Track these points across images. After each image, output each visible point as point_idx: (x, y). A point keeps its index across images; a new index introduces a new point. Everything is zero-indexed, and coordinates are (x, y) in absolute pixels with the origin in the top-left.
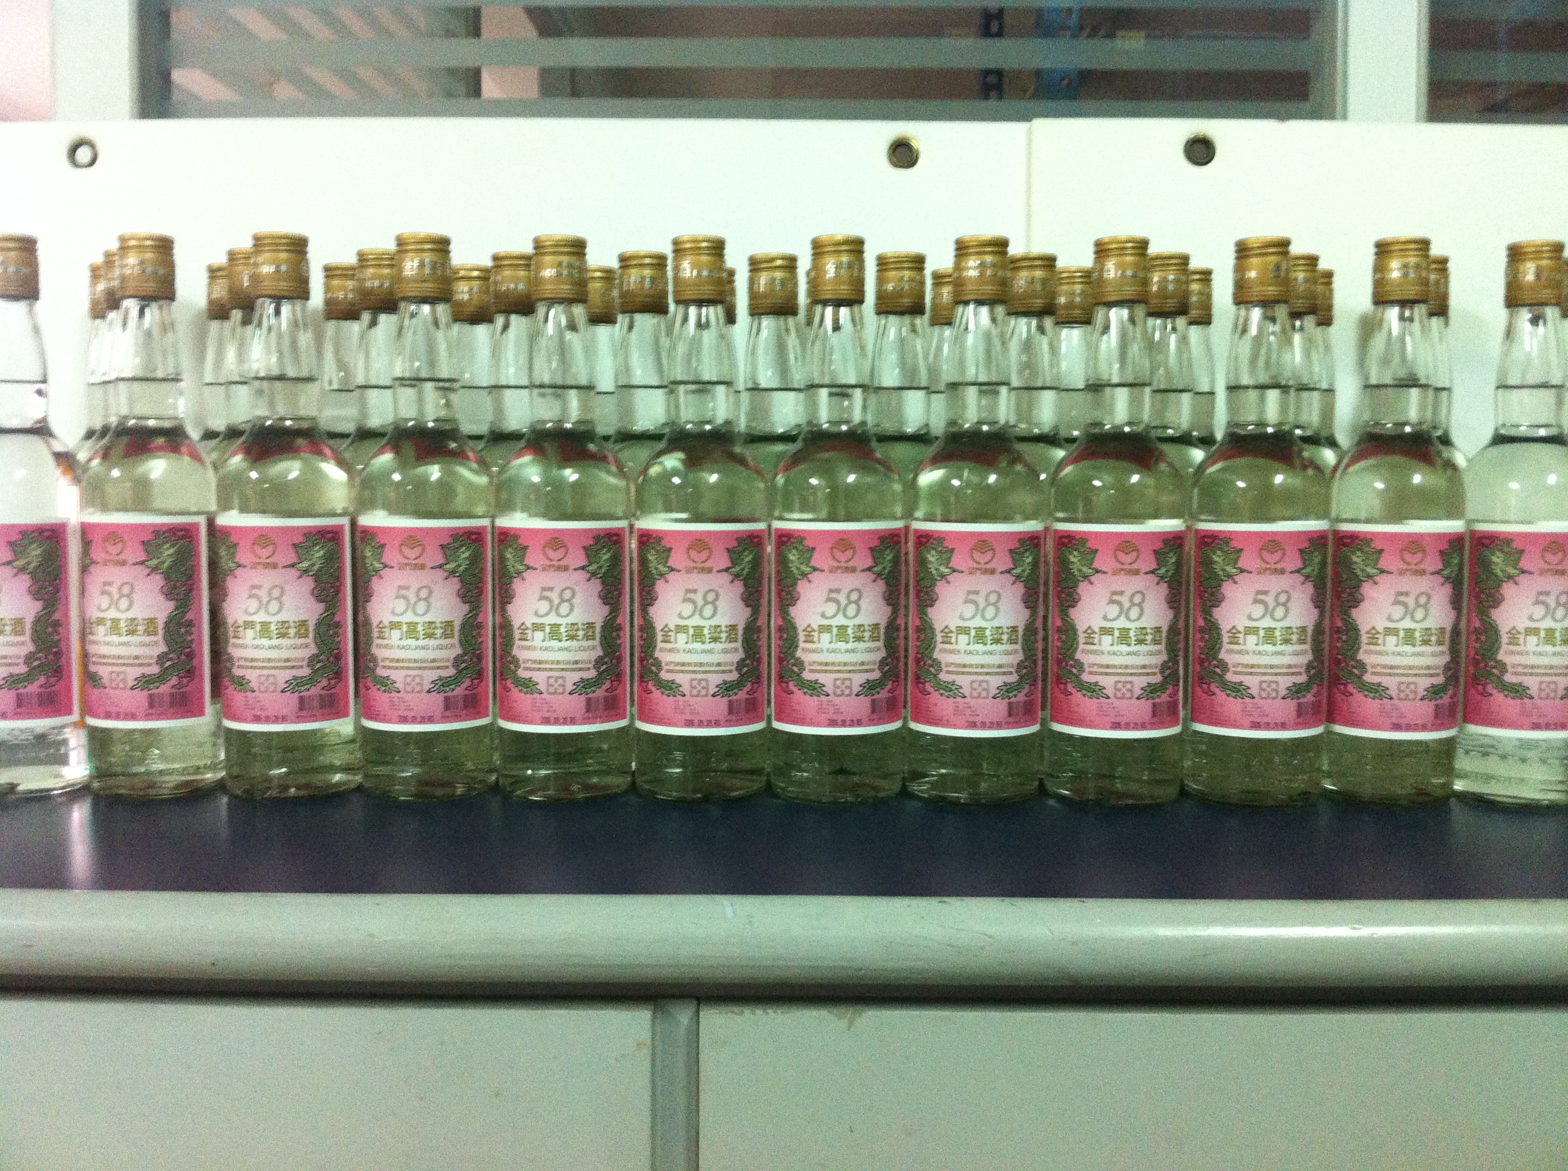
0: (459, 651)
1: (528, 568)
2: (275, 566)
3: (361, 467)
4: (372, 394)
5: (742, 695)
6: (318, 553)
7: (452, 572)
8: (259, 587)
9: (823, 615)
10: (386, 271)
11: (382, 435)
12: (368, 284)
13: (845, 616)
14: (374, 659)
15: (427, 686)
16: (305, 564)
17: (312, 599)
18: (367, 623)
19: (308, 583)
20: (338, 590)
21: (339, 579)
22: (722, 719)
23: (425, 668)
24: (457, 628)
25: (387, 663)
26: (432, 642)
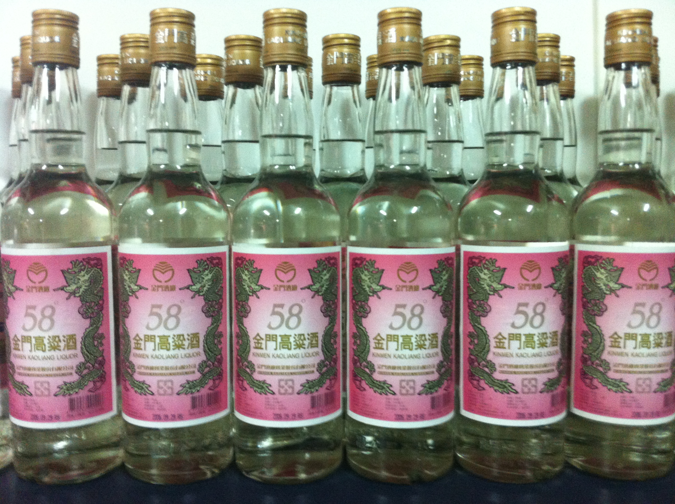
0: (203, 358)
1: (262, 288)
2: (47, 289)
3: (121, 204)
4: (132, 148)
5: (441, 392)
6: (84, 277)
7: (198, 292)
8: (34, 308)
9: (513, 325)
10: (142, 51)
11: (137, 180)
12: (129, 61)
13: (532, 325)
14: (132, 366)
15: (177, 388)
16: (73, 287)
17: (79, 316)
18: (127, 335)
19: (75, 303)
20: (102, 307)
21: (103, 298)
22: (426, 413)
23: (174, 374)
24: (202, 339)
25: (143, 370)
26: (181, 352)
